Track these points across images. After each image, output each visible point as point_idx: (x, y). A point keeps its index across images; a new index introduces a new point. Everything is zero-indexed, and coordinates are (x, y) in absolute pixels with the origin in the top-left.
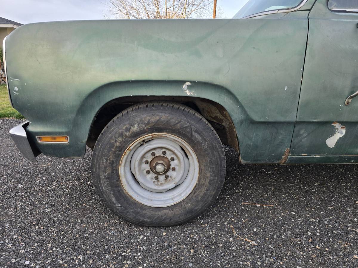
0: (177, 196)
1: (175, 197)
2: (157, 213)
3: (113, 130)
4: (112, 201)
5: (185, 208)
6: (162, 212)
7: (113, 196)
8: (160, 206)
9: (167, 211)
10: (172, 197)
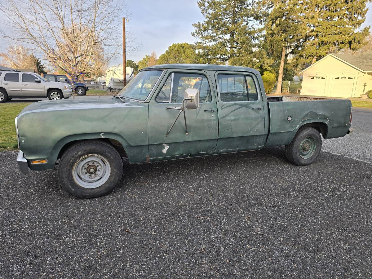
0: (101, 182)
2: (92, 191)
3: (69, 155)
7: (70, 185)
8: (93, 188)
9: (97, 189)
10: (99, 183)
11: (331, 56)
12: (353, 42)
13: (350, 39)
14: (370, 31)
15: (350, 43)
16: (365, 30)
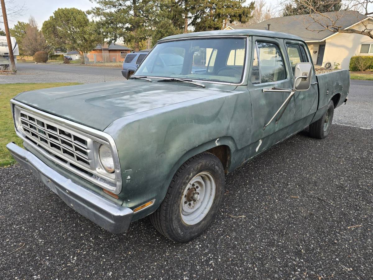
0: (204, 210)
1: (203, 211)
2: (199, 227)
3: (179, 183)
4: (178, 232)
5: (211, 215)
6: (201, 224)
7: (179, 229)
8: (199, 221)
9: (203, 222)
10: (202, 211)
11: (229, 28)
12: (242, 16)
13: (241, 12)
14: (255, 5)
15: (240, 16)
16: (251, 5)
